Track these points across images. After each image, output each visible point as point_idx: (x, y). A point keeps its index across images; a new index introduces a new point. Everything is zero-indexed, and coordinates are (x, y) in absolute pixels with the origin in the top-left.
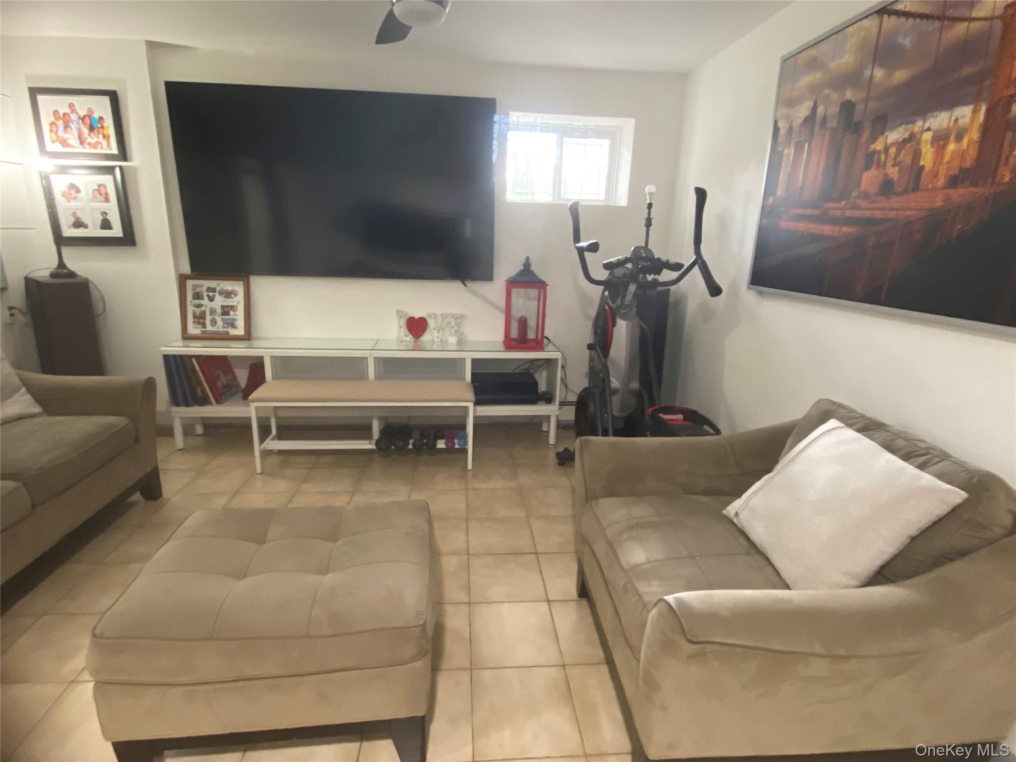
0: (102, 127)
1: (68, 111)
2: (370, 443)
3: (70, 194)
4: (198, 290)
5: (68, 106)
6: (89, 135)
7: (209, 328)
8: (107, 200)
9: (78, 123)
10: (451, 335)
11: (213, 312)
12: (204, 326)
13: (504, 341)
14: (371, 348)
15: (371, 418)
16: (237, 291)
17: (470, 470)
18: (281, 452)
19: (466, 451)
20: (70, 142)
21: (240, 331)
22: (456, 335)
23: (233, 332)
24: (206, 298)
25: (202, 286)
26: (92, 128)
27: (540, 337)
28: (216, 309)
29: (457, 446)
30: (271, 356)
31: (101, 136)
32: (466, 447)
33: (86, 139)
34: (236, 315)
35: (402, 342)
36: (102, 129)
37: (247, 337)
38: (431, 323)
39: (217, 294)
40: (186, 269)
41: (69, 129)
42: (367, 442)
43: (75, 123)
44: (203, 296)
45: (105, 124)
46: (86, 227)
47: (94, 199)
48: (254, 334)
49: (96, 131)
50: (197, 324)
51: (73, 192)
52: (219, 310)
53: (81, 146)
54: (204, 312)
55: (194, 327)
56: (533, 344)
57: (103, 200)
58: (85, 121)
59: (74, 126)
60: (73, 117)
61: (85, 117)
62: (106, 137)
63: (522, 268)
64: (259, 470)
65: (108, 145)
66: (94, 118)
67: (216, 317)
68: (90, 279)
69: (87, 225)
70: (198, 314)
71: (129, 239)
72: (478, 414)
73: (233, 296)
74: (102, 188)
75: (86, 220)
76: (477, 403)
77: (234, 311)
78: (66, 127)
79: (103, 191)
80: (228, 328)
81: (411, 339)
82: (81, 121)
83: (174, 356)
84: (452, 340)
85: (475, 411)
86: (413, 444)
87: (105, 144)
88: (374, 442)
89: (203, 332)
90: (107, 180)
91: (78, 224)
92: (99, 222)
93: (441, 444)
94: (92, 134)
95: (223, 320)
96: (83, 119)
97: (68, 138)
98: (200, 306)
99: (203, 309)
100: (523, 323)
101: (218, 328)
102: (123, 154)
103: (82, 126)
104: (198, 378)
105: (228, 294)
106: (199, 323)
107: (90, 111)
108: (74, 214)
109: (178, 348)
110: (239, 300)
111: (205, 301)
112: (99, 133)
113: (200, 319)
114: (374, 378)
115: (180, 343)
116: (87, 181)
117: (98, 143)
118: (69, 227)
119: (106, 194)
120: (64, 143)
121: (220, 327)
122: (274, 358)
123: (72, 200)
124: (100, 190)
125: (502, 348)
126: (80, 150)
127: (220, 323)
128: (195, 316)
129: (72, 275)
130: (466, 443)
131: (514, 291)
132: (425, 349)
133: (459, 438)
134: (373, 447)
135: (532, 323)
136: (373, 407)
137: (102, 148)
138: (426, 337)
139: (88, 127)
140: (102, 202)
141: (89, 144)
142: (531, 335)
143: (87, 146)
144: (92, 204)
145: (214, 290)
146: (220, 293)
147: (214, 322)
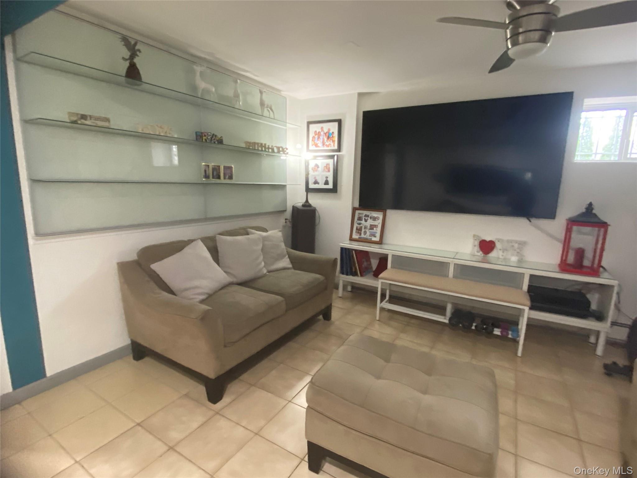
0: (333, 137)
1: (320, 130)
2: (445, 319)
3: (315, 169)
4: (361, 216)
5: (320, 128)
6: (327, 141)
7: (363, 236)
8: (329, 171)
9: (323, 136)
10: (513, 255)
11: (365, 228)
12: (360, 234)
13: (559, 265)
14: (453, 257)
15: (447, 302)
16: (379, 217)
17: (519, 357)
18: (389, 311)
19: (518, 342)
20: (319, 145)
21: (377, 239)
22: (517, 256)
23: (374, 239)
24: (364, 220)
25: (363, 214)
26: (328, 138)
27: (595, 265)
28: (367, 226)
29: (510, 336)
30: (392, 255)
31: (331, 141)
32: (518, 339)
33: (325, 143)
34: (377, 230)
35: (474, 255)
36: (332, 138)
37: (380, 243)
38: (498, 245)
39: (369, 218)
40: (357, 205)
41: (319, 139)
42: (443, 317)
43: (322, 136)
44: (362, 218)
45: (334, 135)
46: (318, 183)
47: (324, 171)
48: (384, 241)
49: (330, 139)
50: (357, 233)
51: (316, 168)
52: (369, 227)
53: (323, 146)
54: (362, 227)
55: (355, 235)
56: (589, 270)
57: (327, 171)
58: (326, 134)
59: (321, 137)
60: (322, 133)
61: (326, 132)
62: (334, 141)
63: (584, 210)
64: (378, 318)
65: (334, 145)
66: (330, 133)
67: (366, 230)
68: (317, 209)
69: (319, 183)
70: (358, 228)
71: (334, 190)
72: (532, 317)
73: (377, 220)
74: (328, 166)
75: (319, 181)
76: (532, 308)
77: (376, 228)
78: (319, 138)
79: (328, 167)
80: (371, 237)
81: (481, 254)
82: (324, 135)
83: (346, 249)
84: (514, 259)
85: (529, 314)
86: (476, 326)
87: (332, 144)
88: (448, 318)
89: (359, 238)
90: (331, 162)
91: (316, 182)
92: (324, 182)
93: (497, 332)
94: (328, 140)
95: (370, 232)
96: (325, 134)
97: (318, 143)
98: (360, 224)
99: (361, 225)
100: (580, 253)
101: (367, 236)
102: (339, 149)
103: (325, 137)
104: (354, 262)
105: (375, 219)
106: (358, 233)
107: (329, 130)
108: (315, 178)
109: (347, 244)
110: (379, 223)
111: (363, 222)
112: (331, 139)
113: (359, 230)
114: (452, 277)
115: (348, 242)
116: (322, 162)
117: (330, 144)
118: (312, 184)
119: (329, 168)
120: (316, 145)
121: (368, 236)
122: (393, 256)
123: (315, 172)
124: (327, 167)
125: (557, 269)
126: (322, 148)
127: (368, 233)
128: (357, 229)
129: (310, 206)
130: (518, 336)
131: (575, 228)
132: (492, 263)
133: (513, 331)
134: (447, 321)
135: (589, 254)
136: (449, 295)
137: (331, 147)
138: (493, 255)
139: (327, 137)
140: (327, 172)
141: (326, 145)
142: (586, 263)
143: (325, 146)
144: (323, 173)
145: (368, 216)
146: (371, 218)
147: (365, 233)
